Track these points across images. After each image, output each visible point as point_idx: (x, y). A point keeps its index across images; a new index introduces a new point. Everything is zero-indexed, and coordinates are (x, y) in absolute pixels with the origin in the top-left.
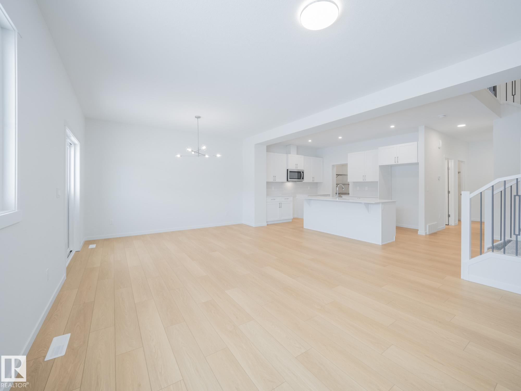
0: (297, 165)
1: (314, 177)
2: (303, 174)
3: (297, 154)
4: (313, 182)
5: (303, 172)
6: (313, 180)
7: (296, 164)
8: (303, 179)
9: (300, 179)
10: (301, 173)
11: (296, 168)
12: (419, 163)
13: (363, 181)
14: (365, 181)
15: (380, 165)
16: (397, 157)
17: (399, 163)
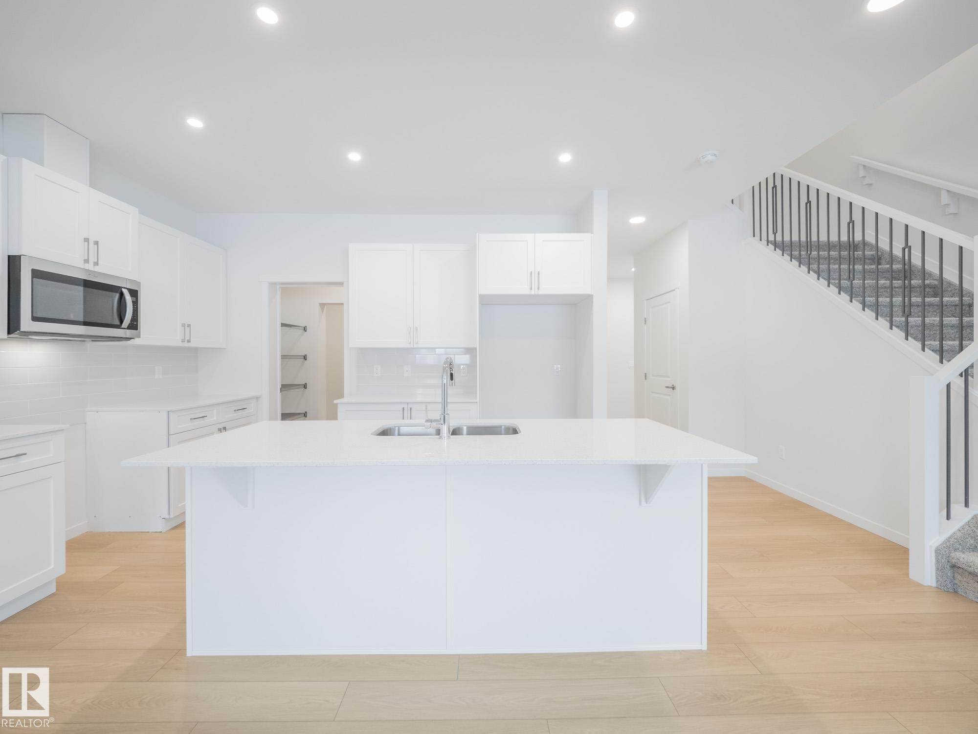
0: (92, 247)
1: (189, 326)
2: (135, 304)
3: (93, 185)
4: (186, 344)
5: (134, 293)
6: (187, 338)
7: (87, 240)
8: (134, 325)
9: (118, 327)
10: (122, 294)
11: (86, 261)
12: (593, 295)
13: (408, 346)
14: (415, 346)
15: (483, 293)
16: (536, 273)
17: (540, 292)
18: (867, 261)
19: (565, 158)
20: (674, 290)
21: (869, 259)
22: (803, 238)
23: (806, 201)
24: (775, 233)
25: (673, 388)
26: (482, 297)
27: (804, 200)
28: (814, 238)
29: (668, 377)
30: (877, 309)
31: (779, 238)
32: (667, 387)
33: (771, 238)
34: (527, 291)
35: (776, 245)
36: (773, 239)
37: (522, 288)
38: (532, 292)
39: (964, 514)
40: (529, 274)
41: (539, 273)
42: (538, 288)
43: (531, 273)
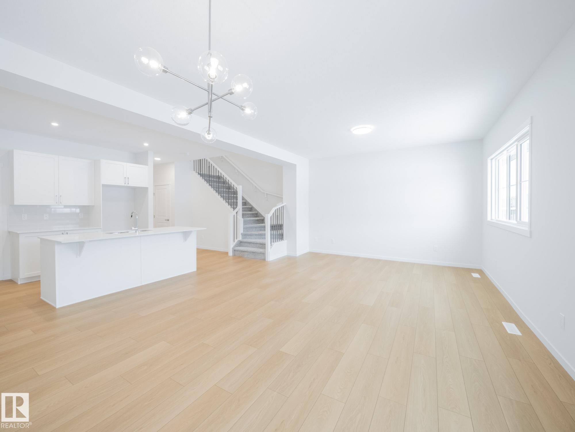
12: (148, 188)
15: (103, 183)
16: (127, 178)
17: (129, 185)
18: (222, 183)
19: (146, 144)
20: (168, 185)
22: (208, 173)
25: (168, 220)
26: (103, 185)
28: (211, 174)
29: (166, 216)
30: (223, 197)
32: (166, 220)
34: (123, 185)
35: (200, 175)
36: (200, 173)
37: (121, 183)
38: (126, 185)
39: (236, 241)
40: (124, 178)
41: (128, 178)
42: (128, 184)
43: (125, 178)
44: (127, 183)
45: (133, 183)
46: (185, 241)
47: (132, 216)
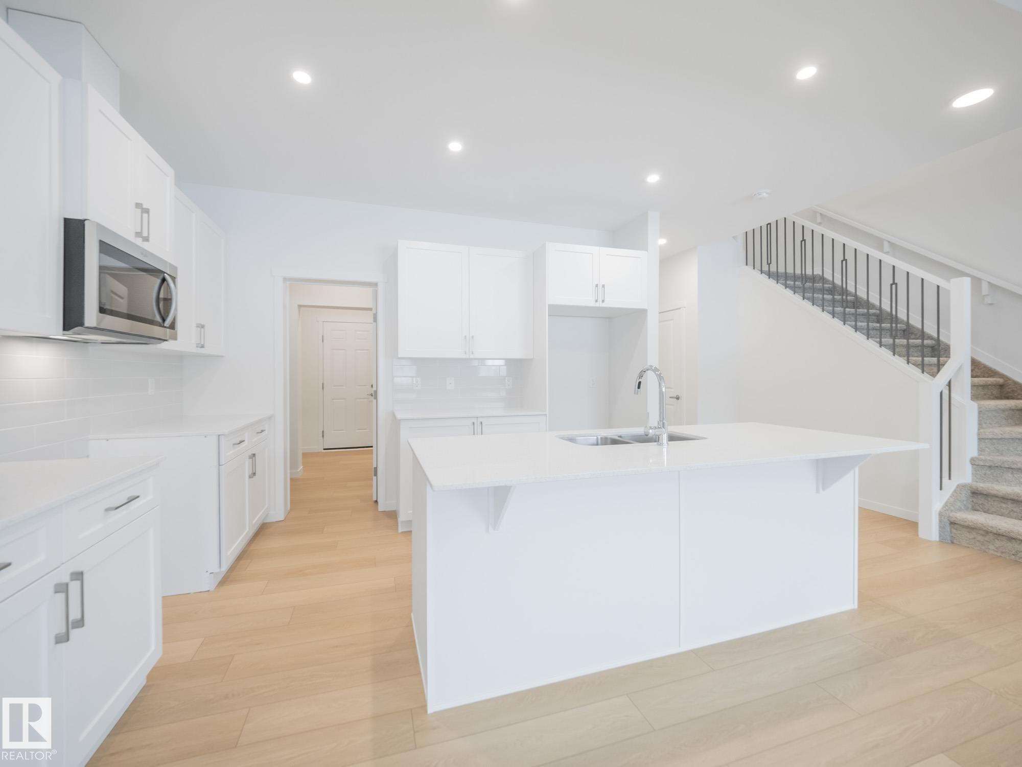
0: (144, 216)
1: (203, 327)
4: (200, 350)
5: (175, 284)
6: (202, 342)
7: (139, 206)
8: (174, 324)
9: (161, 325)
10: (163, 282)
11: (138, 234)
12: (647, 310)
13: (464, 356)
14: (472, 356)
15: (551, 303)
16: (601, 286)
17: (604, 305)
18: (825, 292)
19: (653, 179)
20: (680, 308)
21: (827, 290)
23: (802, 239)
24: (769, 264)
25: (678, 398)
26: (551, 307)
27: (799, 238)
29: (671, 388)
31: (773, 268)
32: (672, 398)
33: (765, 268)
34: (592, 304)
35: (769, 275)
36: (767, 269)
37: (588, 300)
38: (597, 305)
39: (950, 486)
40: (595, 286)
41: (603, 286)
42: (603, 301)
43: (597, 286)
44: (600, 300)
45: (613, 301)
46: (824, 489)
47: (640, 383)
